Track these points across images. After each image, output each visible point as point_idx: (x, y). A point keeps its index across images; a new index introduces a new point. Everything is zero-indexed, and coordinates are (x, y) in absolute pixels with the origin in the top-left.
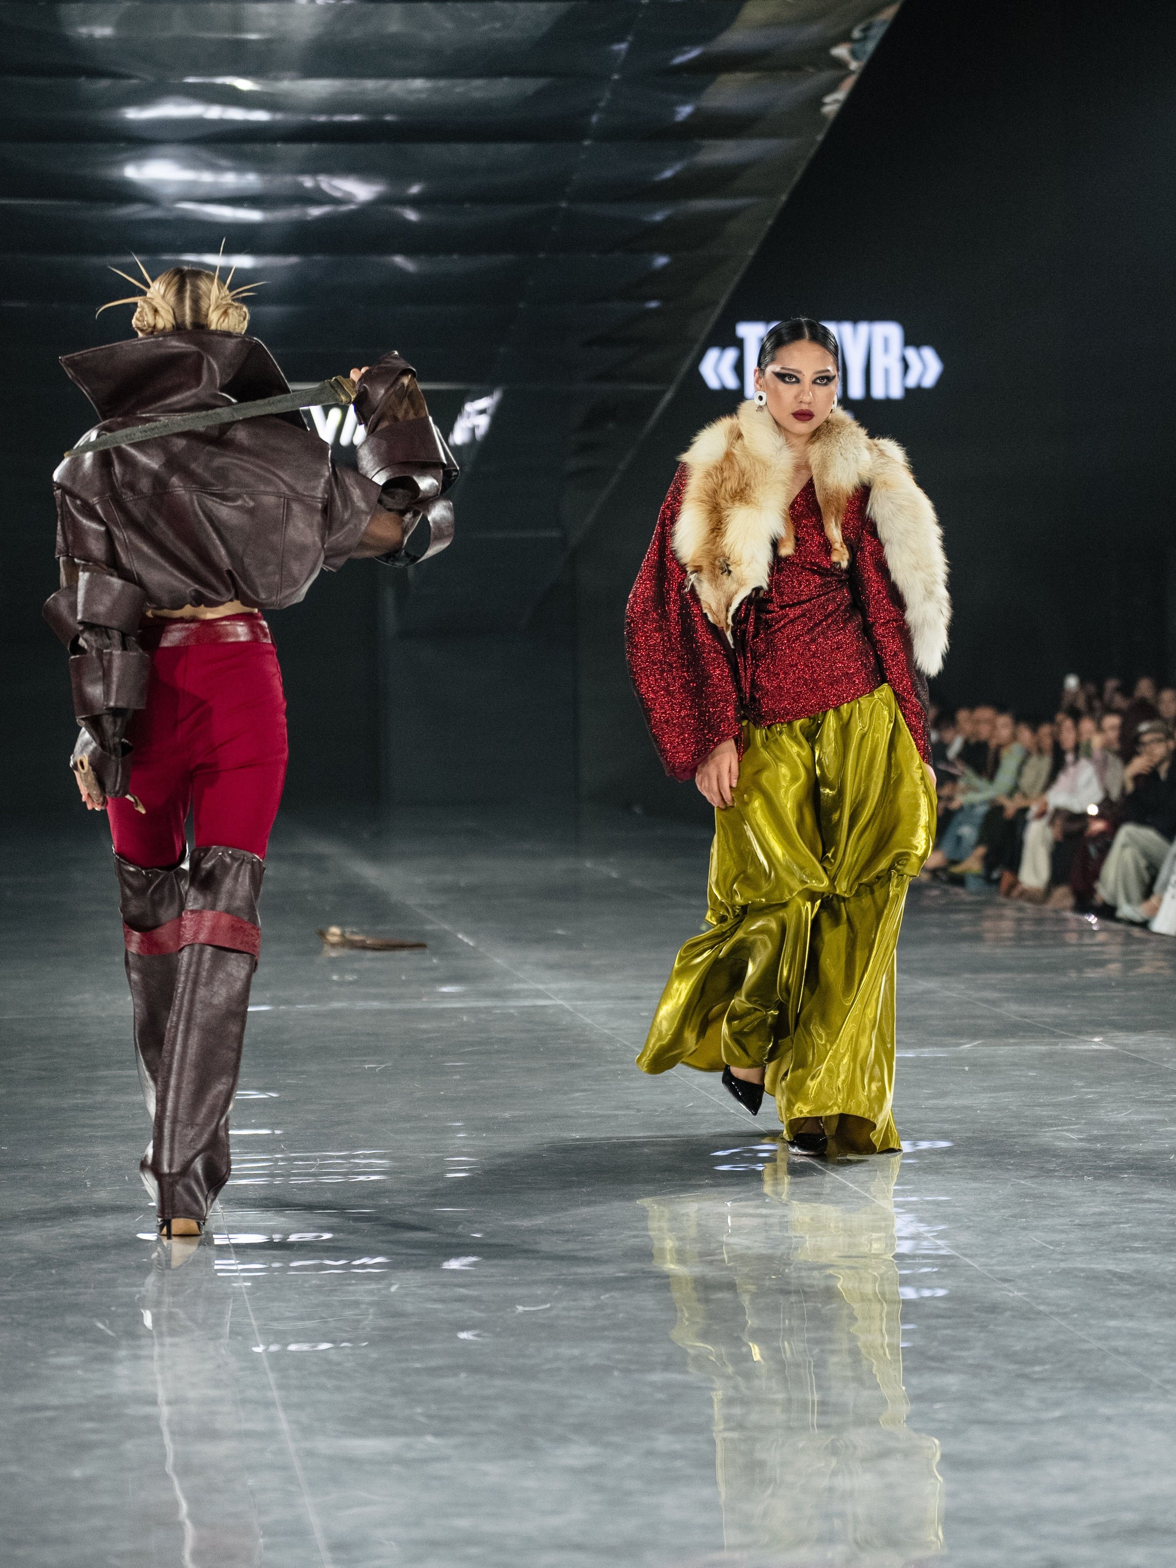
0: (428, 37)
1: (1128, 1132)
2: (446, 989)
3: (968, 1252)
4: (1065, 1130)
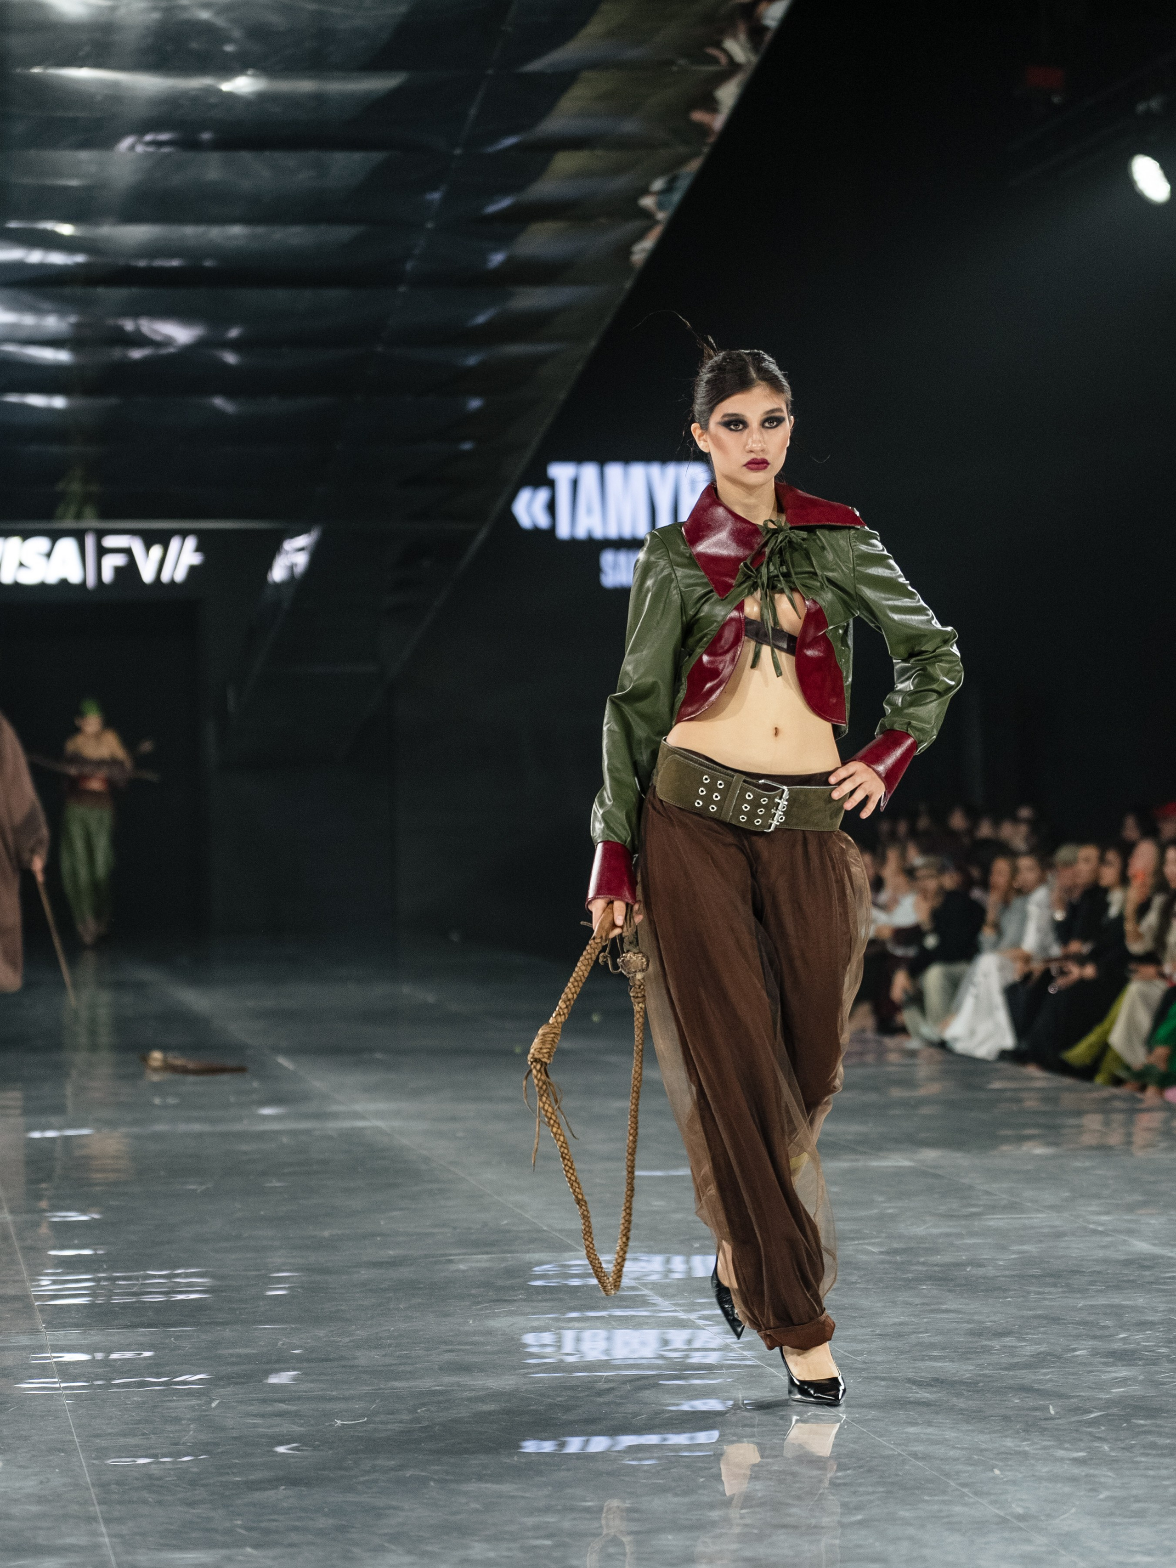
0: (246, 185)
1: (927, 1245)
2: (267, 1111)
3: (772, 1362)
4: (868, 1244)
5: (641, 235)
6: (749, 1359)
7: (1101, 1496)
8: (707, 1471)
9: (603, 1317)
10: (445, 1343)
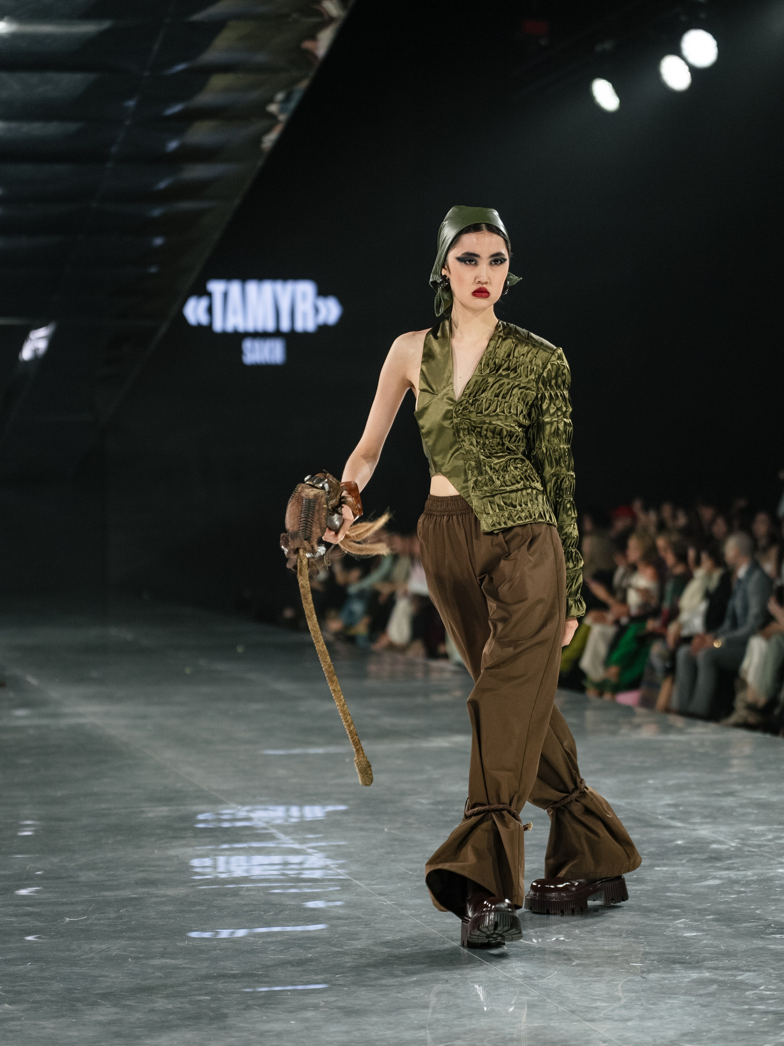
2: (20, 712)
3: (357, 876)
5: (268, 130)
6: (342, 875)
7: (574, 964)
8: (313, 950)
9: (244, 848)
10: (139, 866)
